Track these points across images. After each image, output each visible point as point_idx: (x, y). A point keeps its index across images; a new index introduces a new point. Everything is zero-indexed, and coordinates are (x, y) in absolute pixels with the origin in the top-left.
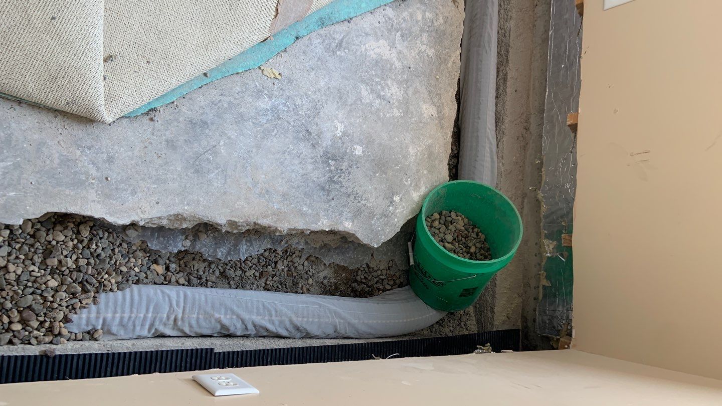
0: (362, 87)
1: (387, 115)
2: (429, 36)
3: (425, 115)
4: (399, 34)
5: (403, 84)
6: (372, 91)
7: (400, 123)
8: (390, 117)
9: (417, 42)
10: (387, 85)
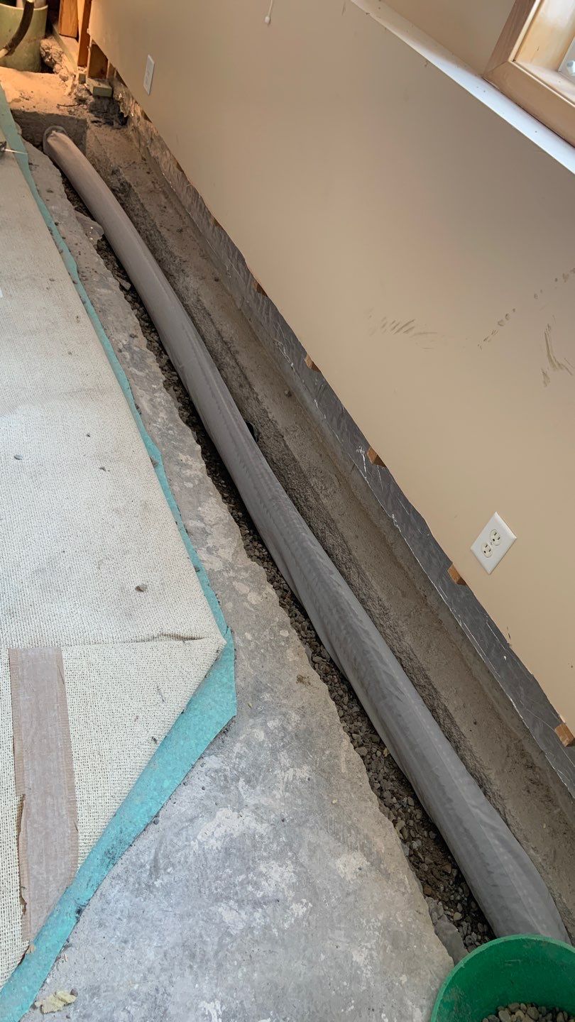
0: (220, 910)
1: (286, 926)
2: (289, 751)
3: (349, 878)
4: (241, 782)
5: (286, 854)
6: (240, 903)
7: (314, 923)
8: (291, 925)
9: (275, 773)
10: (261, 874)
